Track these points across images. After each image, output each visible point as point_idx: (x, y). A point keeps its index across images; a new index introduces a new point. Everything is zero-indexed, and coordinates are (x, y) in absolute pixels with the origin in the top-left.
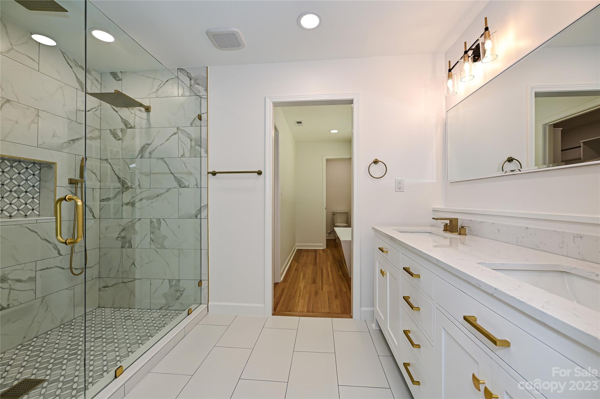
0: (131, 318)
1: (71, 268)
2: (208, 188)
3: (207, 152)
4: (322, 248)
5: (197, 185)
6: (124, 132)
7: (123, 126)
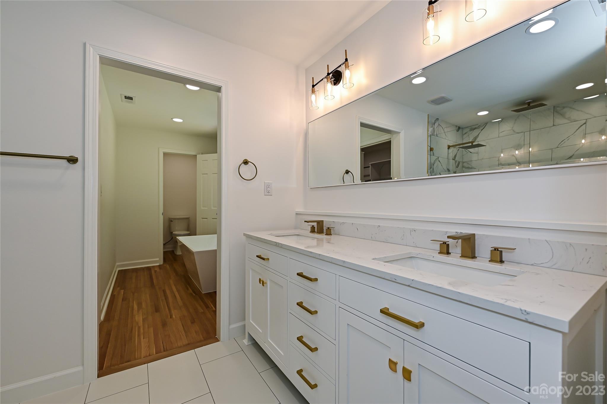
4: (158, 263)
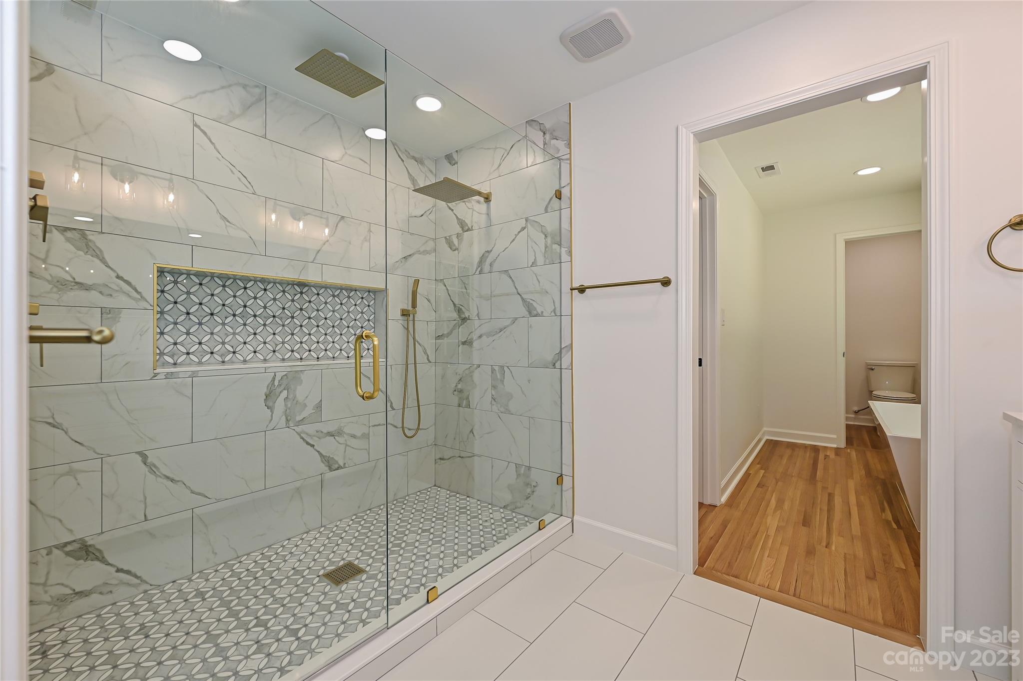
0: (467, 511)
1: (403, 427)
2: (572, 315)
3: (570, 253)
4: (834, 443)
5: (554, 311)
6: (461, 237)
7: (459, 230)
